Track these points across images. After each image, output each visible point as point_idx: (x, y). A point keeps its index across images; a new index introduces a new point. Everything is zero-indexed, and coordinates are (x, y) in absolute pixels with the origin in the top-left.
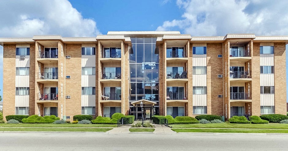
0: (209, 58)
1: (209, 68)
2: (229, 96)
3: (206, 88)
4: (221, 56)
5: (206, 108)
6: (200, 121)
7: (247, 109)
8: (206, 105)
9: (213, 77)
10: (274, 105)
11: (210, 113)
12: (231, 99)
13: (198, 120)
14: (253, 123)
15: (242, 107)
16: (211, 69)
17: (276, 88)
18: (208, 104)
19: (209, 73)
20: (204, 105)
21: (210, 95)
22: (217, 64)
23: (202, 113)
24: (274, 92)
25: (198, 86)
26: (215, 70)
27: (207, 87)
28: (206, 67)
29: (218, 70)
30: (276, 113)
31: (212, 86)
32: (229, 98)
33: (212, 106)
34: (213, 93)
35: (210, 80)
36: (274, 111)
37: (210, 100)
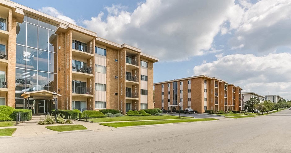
0: (108, 60)
1: (108, 68)
2: (125, 95)
3: (105, 85)
4: (117, 61)
5: (105, 103)
6: (106, 115)
7: (134, 106)
8: (105, 101)
9: (111, 77)
10: (147, 103)
11: (108, 108)
12: (126, 96)
13: (105, 114)
14: (143, 116)
15: (130, 104)
16: (110, 70)
17: (148, 91)
18: (107, 100)
19: (108, 73)
20: (104, 101)
21: (109, 92)
22: (114, 67)
23: (101, 108)
24: (147, 94)
25: (99, 83)
26: (113, 71)
27: (107, 85)
28: (106, 67)
29: (115, 72)
30: (148, 109)
31: (110, 85)
32: (125, 96)
33: (110, 102)
34: (112, 90)
35: (109, 79)
36: (147, 107)
37: (109, 97)
